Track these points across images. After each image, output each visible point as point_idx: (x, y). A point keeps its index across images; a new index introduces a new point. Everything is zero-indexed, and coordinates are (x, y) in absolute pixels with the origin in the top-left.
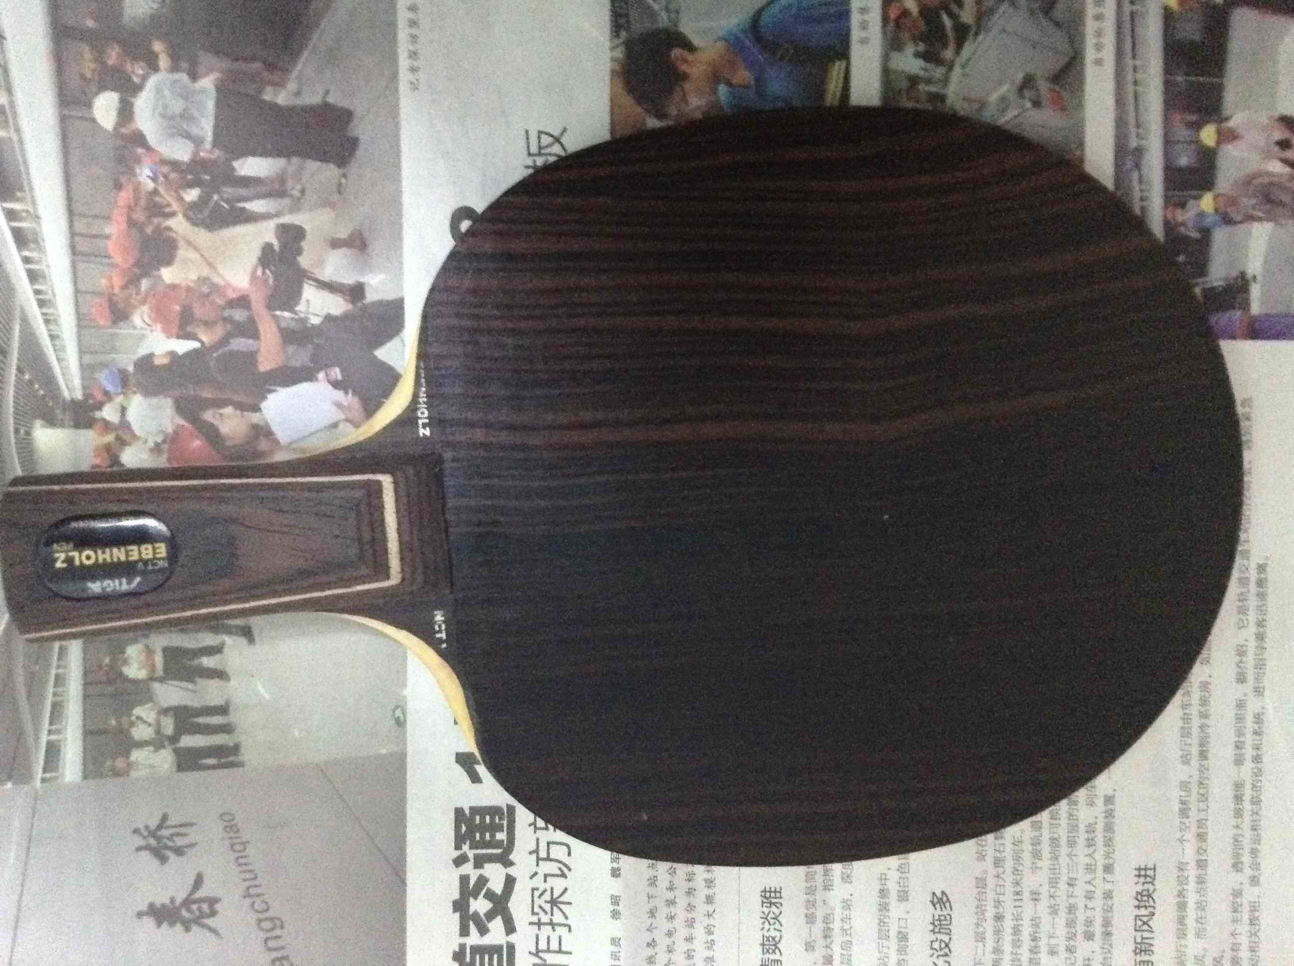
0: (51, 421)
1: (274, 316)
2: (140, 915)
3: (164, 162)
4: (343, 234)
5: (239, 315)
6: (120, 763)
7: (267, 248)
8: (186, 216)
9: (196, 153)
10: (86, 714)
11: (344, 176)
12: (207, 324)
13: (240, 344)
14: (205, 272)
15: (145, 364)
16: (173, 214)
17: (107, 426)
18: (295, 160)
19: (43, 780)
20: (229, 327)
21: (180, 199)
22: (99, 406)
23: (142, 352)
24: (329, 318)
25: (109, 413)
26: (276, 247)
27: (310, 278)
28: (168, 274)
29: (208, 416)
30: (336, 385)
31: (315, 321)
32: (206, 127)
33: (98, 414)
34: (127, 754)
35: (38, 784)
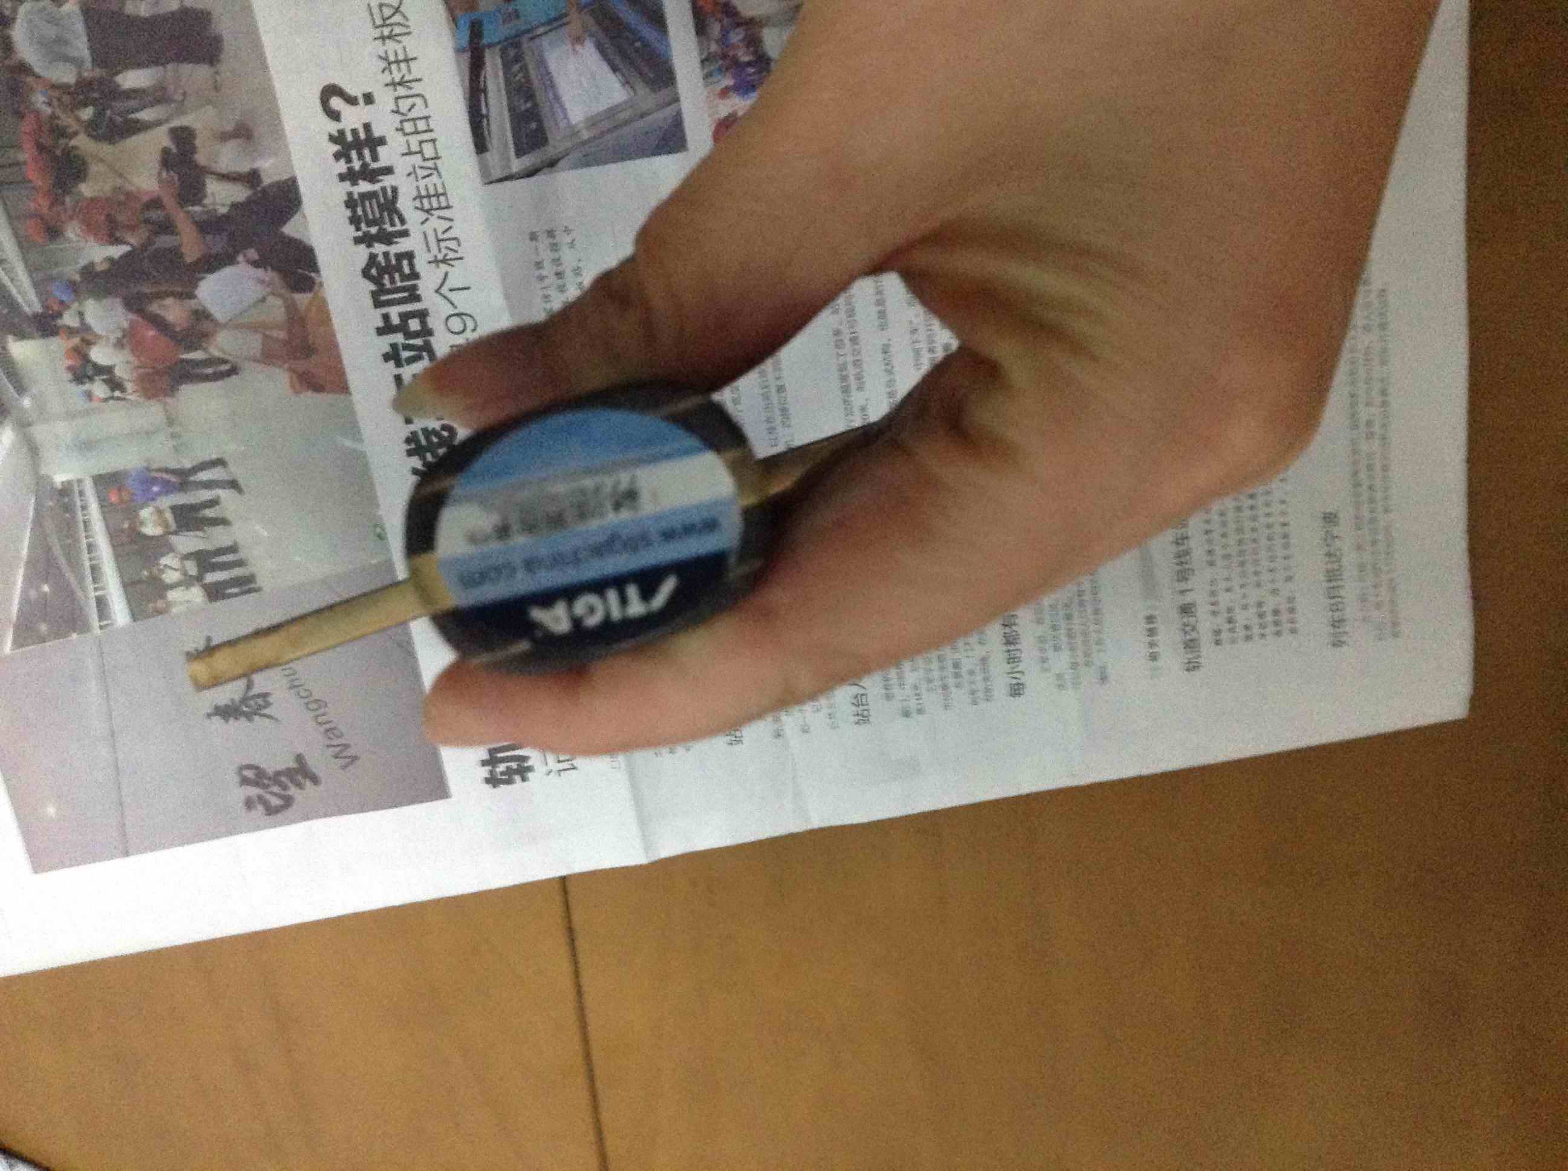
0: (21, 336)
1: (188, 212)
2: (209, 716)
3: (54, 87)
4: (229, 128)
5: (155, 215)
6: (160, 604)
7: (166, 151)
8: (86, 131)
9: (79, 74)
10: (121, 571)
11: (217, 73)
12: (132, 228)
13: (164, 241)
14: (119, 182)
15: (88, 272)
16: (76, 134)
17: (71, 332)
18: (169, 67)
19: (101, 627)
20: (150, 227)
21: (78, 119)
22: (60, 315)
23: (83, 262)
24: (234, 206)
25: (69, 319)
26: (174, 150)
27: (208, 173)
28: (86, 189)
29: (154, 308)
30: (256, 264)
31: (223, 210)
32: (81, 47)
33: (60, 322)
34: (163, 597)
35: (98, 632)
